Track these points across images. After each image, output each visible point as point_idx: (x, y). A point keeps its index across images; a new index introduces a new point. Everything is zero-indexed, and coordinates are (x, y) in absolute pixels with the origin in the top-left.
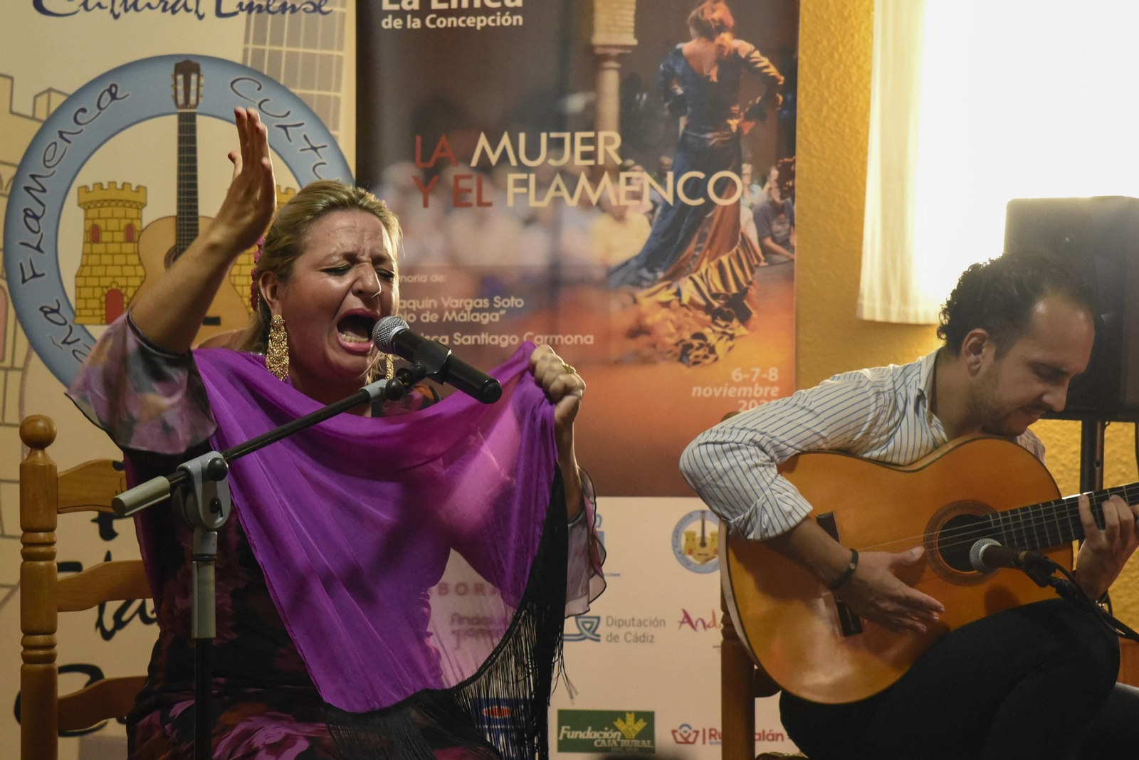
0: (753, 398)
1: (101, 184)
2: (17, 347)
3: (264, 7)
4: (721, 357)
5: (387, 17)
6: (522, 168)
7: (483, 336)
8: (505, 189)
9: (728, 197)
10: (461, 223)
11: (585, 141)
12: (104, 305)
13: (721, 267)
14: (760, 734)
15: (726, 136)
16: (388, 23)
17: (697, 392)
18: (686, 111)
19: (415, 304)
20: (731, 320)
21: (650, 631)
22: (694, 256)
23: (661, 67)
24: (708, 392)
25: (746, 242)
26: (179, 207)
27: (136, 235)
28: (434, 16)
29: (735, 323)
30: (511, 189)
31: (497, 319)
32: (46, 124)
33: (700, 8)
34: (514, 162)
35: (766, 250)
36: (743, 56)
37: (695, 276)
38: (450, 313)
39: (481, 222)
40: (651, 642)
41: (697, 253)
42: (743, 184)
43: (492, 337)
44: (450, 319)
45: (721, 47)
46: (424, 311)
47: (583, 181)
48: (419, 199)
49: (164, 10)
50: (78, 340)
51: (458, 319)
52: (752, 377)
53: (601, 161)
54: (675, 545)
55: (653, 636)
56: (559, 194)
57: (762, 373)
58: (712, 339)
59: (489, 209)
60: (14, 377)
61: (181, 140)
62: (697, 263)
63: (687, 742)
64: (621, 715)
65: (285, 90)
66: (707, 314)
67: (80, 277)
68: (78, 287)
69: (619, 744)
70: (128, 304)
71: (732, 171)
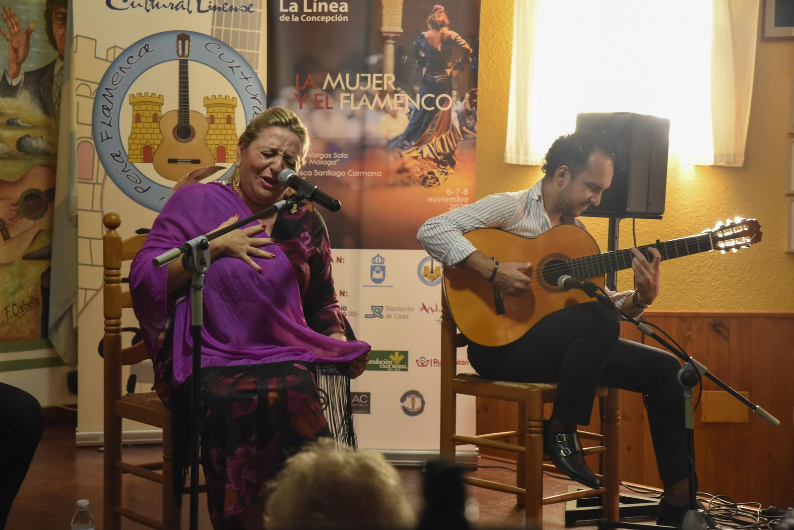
0: (456, 203)
1: (141, 93)
2: (99, 172)
3: (221, 8)
4: (441, 183)
5: (282, 16)
6: (347, 91)
7: (328, 172)
8: (339, 101)
9: (446, 107)
10: (318, 117)
11: (378, 78)
12: (142, 153)
13: (442, 140)
15: (445, 77)
16: (283, 18)
17: (430, 200)
18: (426, 64)
20: (446, 166)
21: (407, 313)
22: (429, 135)
23: (414, 43)
24: (435, 200)
25: (454, 129)
26: (180, 106)
27: (159, 119)
28: (305, 15)
29: (448, 167)
30: (342, 101)
31: (335, 164)
32: (113, 63)
33: (433, 15)
34: (343, 88)
35: (463, 132)
36: (453, 39)
37: (430, 144)
38: (313, 161)
39: (328, 116)
40: (407, 318)
41: (431, 133)
42: (453, 100)
43: (333, 172)
44: (313, 163)
45: (443, 34)
47: (377, 98)
48: (298, 104)
49: (172, 8)
50: (130, 170)
51: (316, 163)
52: (456, 192)
53: (385, 88)
54: (419, 273)
55: (408, 316)
56: (365, 104)
57: (461, 191)
58: (437, 174)
59: (331, 110)
60: (98, 188)
61: (180, 73)
62: (430, 138)
63: (423, 365)
64: (393, 353)
65: (232, 49)
66: (435, 162)
67: (130, 139)
68: (130, 144)
69: (391, 366)
70: (154, 153)
71: (448, 94)
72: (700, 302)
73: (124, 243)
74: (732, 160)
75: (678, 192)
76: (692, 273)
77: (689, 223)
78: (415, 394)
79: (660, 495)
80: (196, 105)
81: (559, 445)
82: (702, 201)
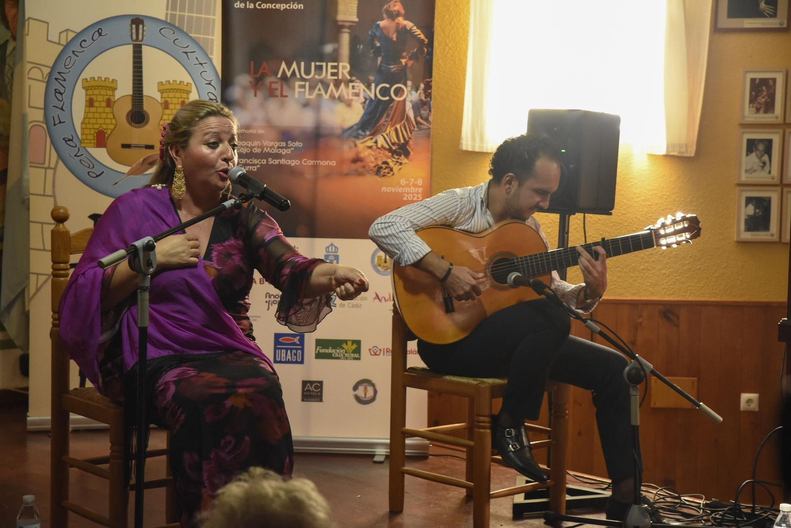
0: (410, 193)
1: (94, 78)
2: (52, 157)
4: (396, 173)
5: (237, 2)
6: (302, 79)
7: (283, 160)
8: (294, 89)
9: (401, 97)
10: (273, 105)
11: (333, 67)
12: (96, 138)
13: (396, 130)
14: (409, 351)
15: (400, 67)
16: (238, 5)
17: (384, 189)
18: (381, 55)
19: (250, 144)
20: (400, 156)
21: (360, 302)
22: (384, 125)
23: (370, 32)
24: (389, 189)
25: (408, 119)
26: (134, 91)
27: (112, 104)
28: (260, 2)
29: (403, 157)
30: (297, 89)
31: (290, 152)
32: (66, 47)
33: (389, 4)
34: (298, 76)
35: (418, 123)
36: (408, 29)
37: (384, 134)
38: (267, 149)
39: (282, 105)
40: (360, 307)
41: (385, 123)
42: (408, 91)
43: (287, 160)
44: (267, 151)
45: (398, 24)
46: (254, 147)
47: (332, 86)
48: (252, 92)
50: (83, 155)
51: (271, 151)
52: (409, 183)
53: (340, 77)
54: (372, 262)
55: (361, 305)
56: (320, 92)
57: (415, 181)
58: (391, 164)
59: (285, 99)
60: (50, 172)
61: (134, 57)
62: (385, 128)
63: (376, 354)
64: (346, 342)
65: (186, 34)
66: (389, 152)
67: (83, 123)
68: (82, 129)
69: (344, 355)
70: (108, 138)
71: (403, 84)
72: (651, 289)
73: (73, 237)
74: (684, 150)
75: (631, 180)
76: (644, 261)
77: (641, 211)
78: (367, 383)
79: (607, 486)
80: (150, 90)
81: (508, 439)
82: (654, 190)
